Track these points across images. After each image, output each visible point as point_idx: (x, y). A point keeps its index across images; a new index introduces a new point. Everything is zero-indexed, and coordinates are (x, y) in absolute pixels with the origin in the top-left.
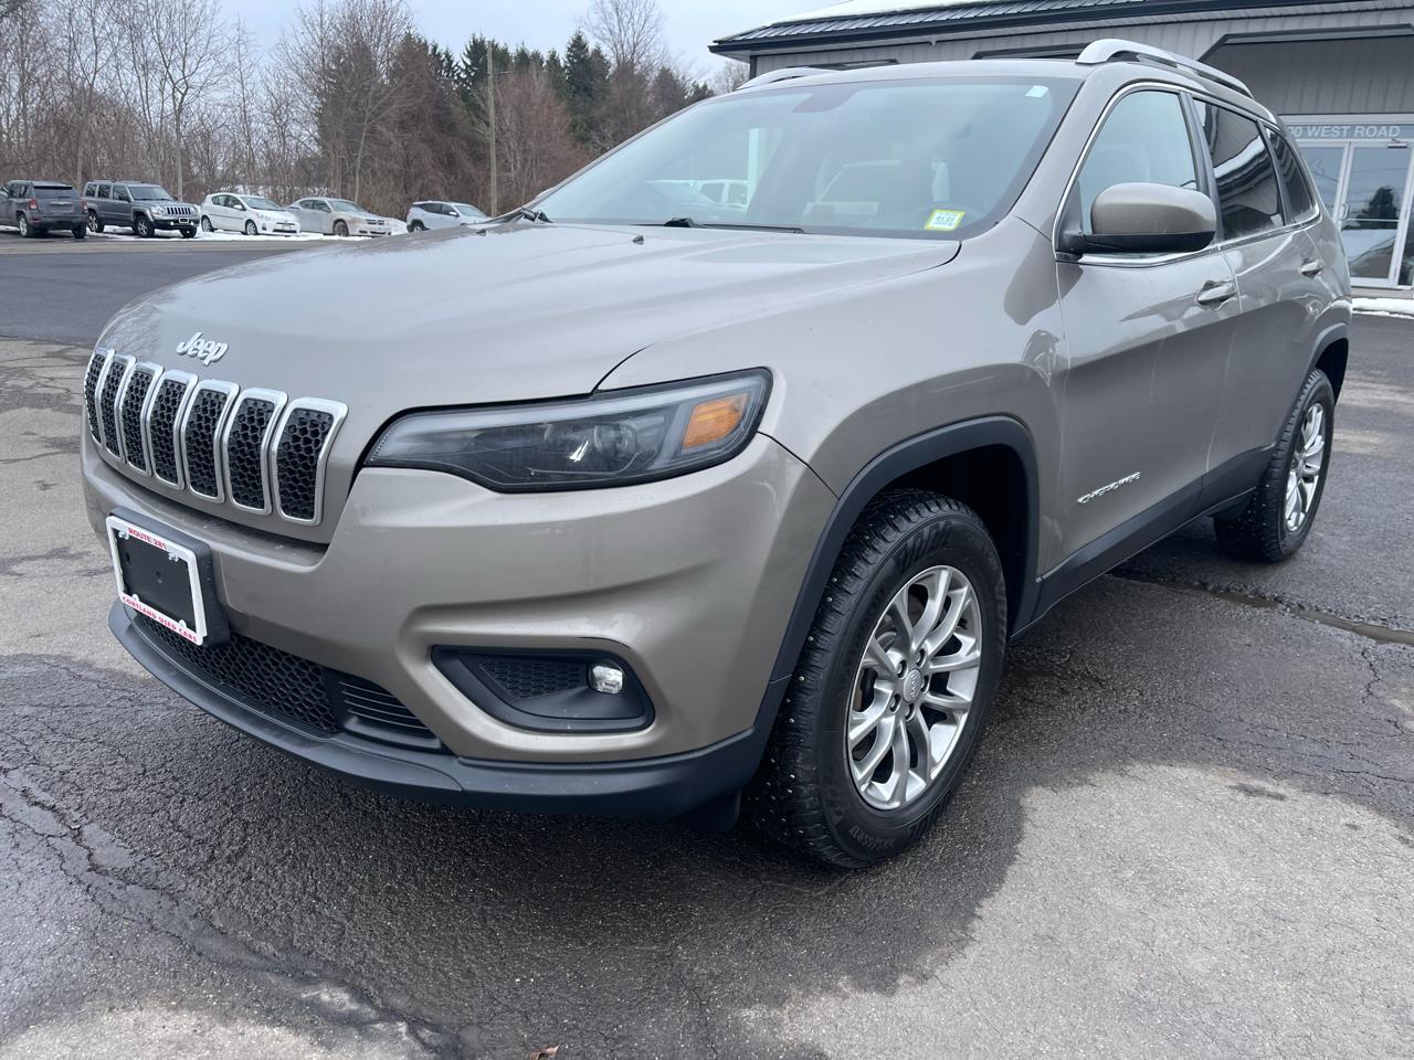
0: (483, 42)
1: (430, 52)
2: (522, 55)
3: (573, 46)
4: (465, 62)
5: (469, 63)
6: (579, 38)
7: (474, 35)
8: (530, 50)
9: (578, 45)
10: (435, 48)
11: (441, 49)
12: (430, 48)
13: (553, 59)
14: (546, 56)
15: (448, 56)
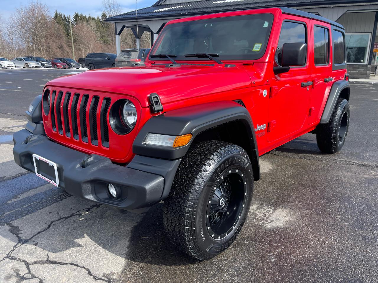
0: (78, 14)
1: (63, 17)
2: (90, 18)
3: (103, 16)
4: (74, 20)
5: (75, 20)
6: (104, 13)
7: (76, 12)
8: (92, 16)
9: (104, 15)
10: (64, 16)
11: (66, 16)
12: (63, 16)
13: (98, 18)
14: (96, 18)
15: (68, 18)
